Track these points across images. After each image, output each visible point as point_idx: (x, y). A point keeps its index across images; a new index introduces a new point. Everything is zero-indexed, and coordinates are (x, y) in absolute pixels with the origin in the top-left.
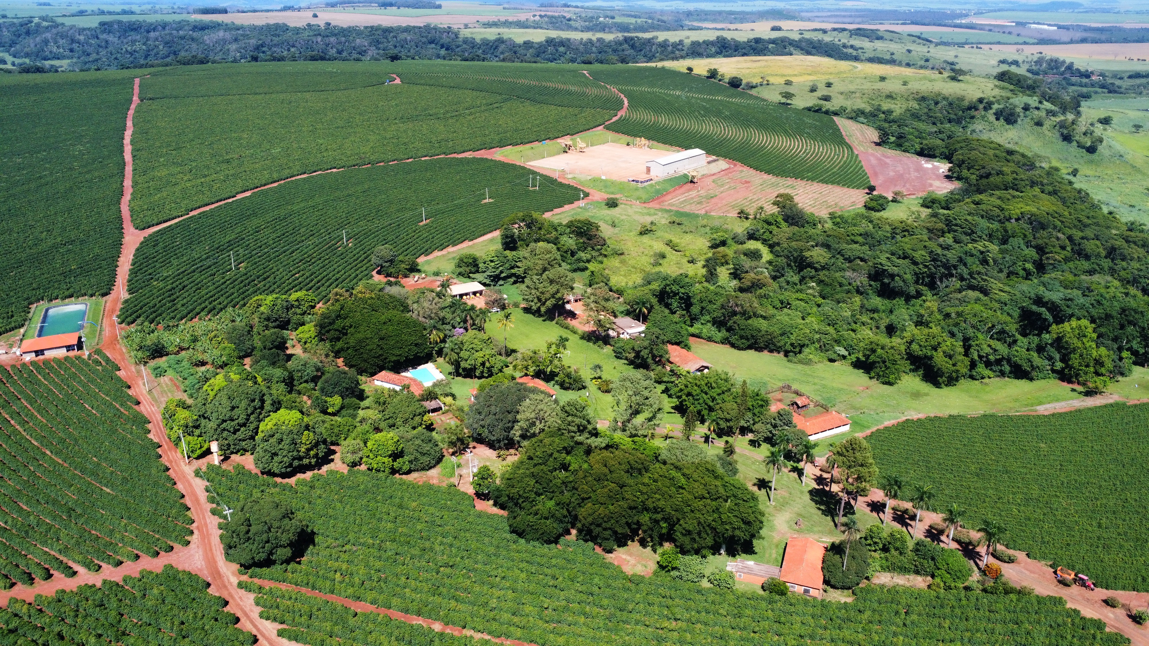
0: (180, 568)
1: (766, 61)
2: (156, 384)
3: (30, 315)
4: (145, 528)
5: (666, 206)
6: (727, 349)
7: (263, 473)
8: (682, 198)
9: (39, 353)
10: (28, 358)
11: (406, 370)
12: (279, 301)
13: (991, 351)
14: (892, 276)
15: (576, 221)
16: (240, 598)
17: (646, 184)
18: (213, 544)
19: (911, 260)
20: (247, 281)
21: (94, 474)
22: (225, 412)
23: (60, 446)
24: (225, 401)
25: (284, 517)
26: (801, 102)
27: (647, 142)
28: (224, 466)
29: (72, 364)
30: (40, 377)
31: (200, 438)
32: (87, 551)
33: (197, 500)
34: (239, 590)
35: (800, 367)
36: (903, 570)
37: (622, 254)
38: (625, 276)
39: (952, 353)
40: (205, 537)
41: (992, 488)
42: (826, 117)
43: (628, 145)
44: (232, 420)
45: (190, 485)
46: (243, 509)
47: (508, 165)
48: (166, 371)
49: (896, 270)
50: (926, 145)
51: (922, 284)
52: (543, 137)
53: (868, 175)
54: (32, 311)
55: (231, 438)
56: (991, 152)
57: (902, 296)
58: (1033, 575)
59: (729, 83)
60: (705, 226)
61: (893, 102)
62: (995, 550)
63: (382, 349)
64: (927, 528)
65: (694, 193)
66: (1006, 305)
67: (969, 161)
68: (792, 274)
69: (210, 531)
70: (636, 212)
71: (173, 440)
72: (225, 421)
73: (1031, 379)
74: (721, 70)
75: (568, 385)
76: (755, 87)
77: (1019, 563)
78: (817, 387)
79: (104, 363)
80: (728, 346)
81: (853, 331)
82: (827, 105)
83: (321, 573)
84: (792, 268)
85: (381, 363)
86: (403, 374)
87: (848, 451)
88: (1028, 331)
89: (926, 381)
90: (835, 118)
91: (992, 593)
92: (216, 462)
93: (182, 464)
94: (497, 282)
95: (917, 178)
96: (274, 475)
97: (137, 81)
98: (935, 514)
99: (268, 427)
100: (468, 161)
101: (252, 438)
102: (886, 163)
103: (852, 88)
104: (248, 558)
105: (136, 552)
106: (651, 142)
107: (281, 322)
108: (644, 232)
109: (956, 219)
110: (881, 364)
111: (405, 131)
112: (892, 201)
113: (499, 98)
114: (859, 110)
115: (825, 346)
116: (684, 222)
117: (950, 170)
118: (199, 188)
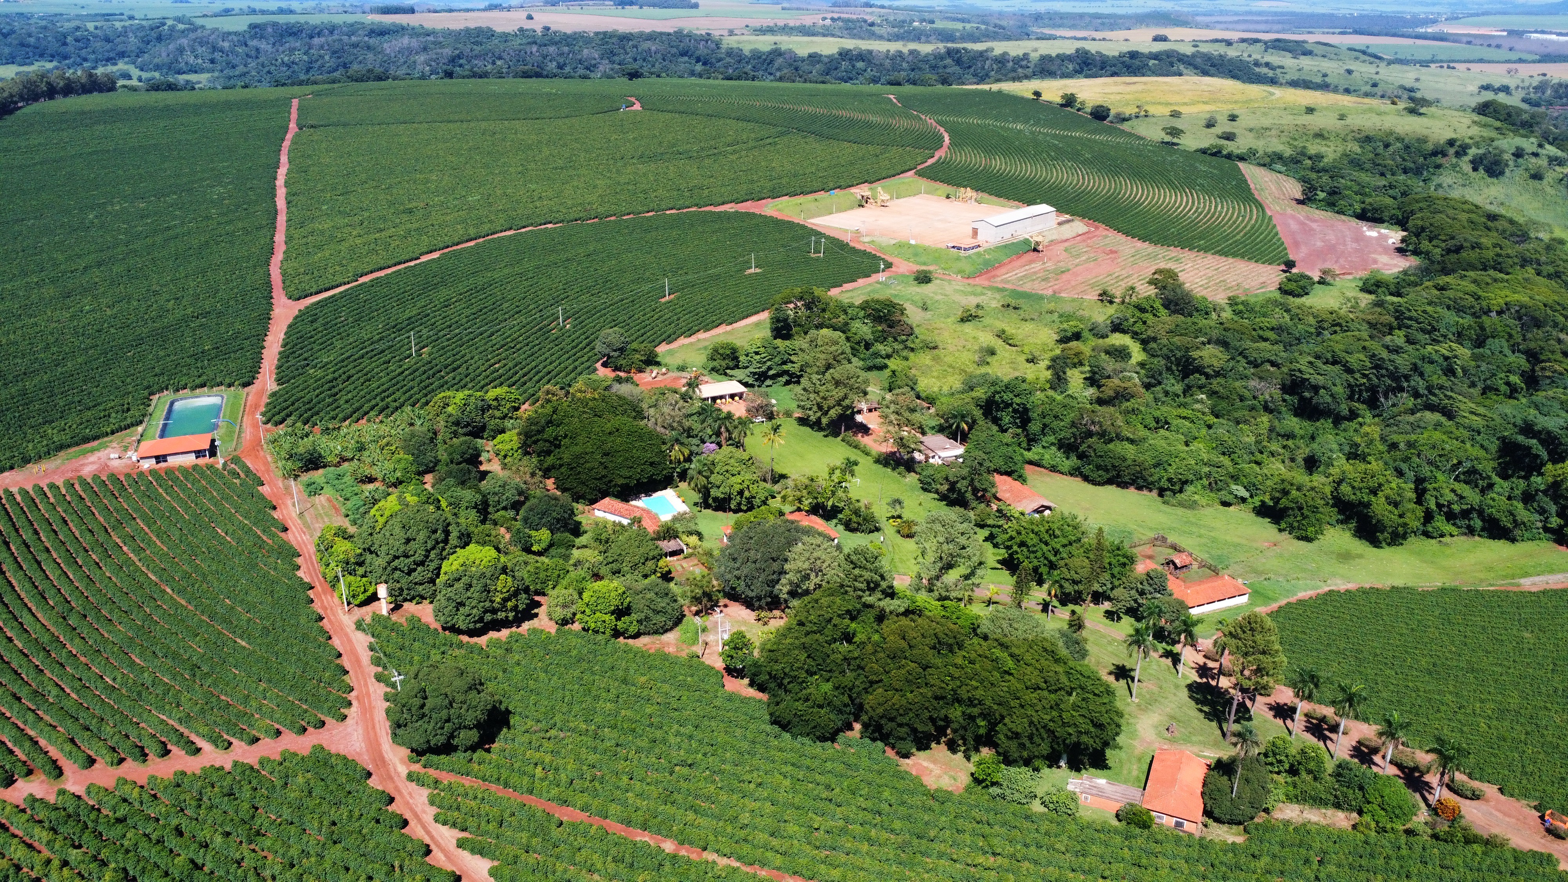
0: (333, 751)
1: (1145, 83)
2: (309, 505)
3: (151, 409)
4: (289, 695)
5: (998, 283)
6: (1077, 483)
7: (444, 629)
8: (1021, 272)
9: (160, 458)
10: (147, 465)
11: (637, 497)
12: (473, 400)
13: (1456, 499)
14: (1316, 389)
15: (873, 300)
16: (410, 794)
17: (971, 252)
18: (377, 719)
19: (1344, 366)
20: (431, 372)
21: (226, 621)
22: (397, 545)
23: (184, 583)
24: (397, 530)
25: (470, 688)
26: (1191, 142)
27: (974, 194)
28: (394, 617)
29: (202, 474)
30: (160, 490)
31: (364, 579)
32: (215, 722)
33: (358, 661)
34: (408, 783)
35: (1180, 511)
36: (1318, 801)
37: (935, 348)
38: (938, 378)
39: (1398, 499)
40: (367, 711)
41: (1451, 693)
42: (1227, 164)
43: (948, 197)
44: (407, 556)
45: (350, 641)
46: (417, 675)
47: (783, 222)
48: (322, 488)
49: (1320, 380)
50: (1370, 204)
51: (1359, 400)
52: (831, 185)
53: (1286, 245)
54: (153, 403)
55: (404, 581)
56: (1464, 217)
57: (1329, 417)
58: (1507, 819)
59: (1091, 114)
60: (1051, 312)
61: (1324, 143)
62: (1452, 780)
63: (606, 468)
64: (1354, 744)
65: (1037, 266)
66: (1479, 433)
67: (1432, 229)
68: (1173, 381)
69: (374, 703)
70: (956, 291)
71: (328, 579)
72: (398, 557)
73: (1513, 540)
74: (1081, 96)
75: (856, 525)
76: (1127, 120)
77: (1487, 801)
78: (1203, 540)
79: (242, 475)
80: (1079, 479)
81: (1258, 463)
82: (1230, 147)
83: (516, 766)
84: (1173, 373)
85: (604, 487)
86: (633, 503)
87: (1244, 632)
88: (1510, 472)
89: (1360, 538)
90: (1241, 165)
91: (1446, 841)
92: (384, 612)
93: (340, 612)
94: (763, 382)
95: (1356, 250)
96: (459, 632)
97: (296, 103)
98: (1366, 725)
99: (454, 568)
100: (727, 216)
101: (432, 581)
102: (1312, 229)
103: (1266, 122)
104: (422, 741)
105: (277, 726)
106: (981, 194)
107: (474, 427)
108: (967, 318)
109: (1410, 310)
110: (1296, 511)
111: (644, 174)
112: (1319, 283)
113: (773, 131)
114: (1275, 153)
115: (1216, 483)
116: (1023, 306)
117: (1403, 241)
118: (372, 246)
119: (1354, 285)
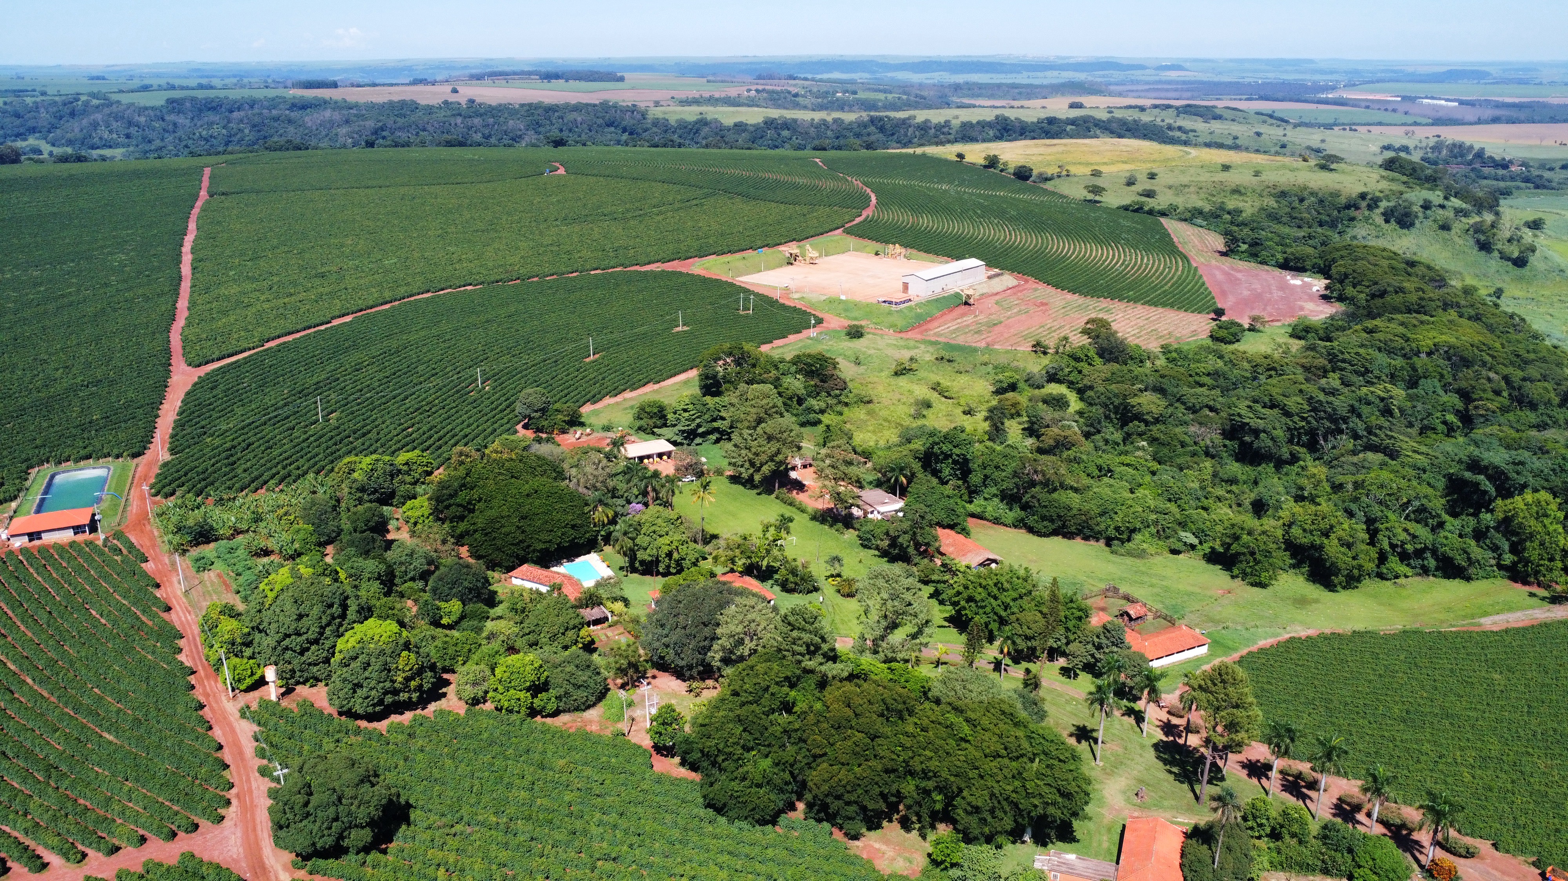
0: (206, 858)
1: (1065, 145)
2: (197, 582)
3: (27, 484)
4: (159, 795)
5: (931, 336)
6: (1021, 535)
7: (340, 714)
8: (953, 326)
9: (34, 536)
10: (17, 543)
11: (558, 563)
12: (382, 464)
13: (1409, 538)
14: (1256, 432)
15: (804, 355)
17: (902, 306)
18: (258, 820)
19: (1282, 409)
20: (338, 438)
21: (92, 713)
22: (288, 622)
23: (47, 672)
24: (289, 606)
25: (362, 781)
26: (1114, 199)
27: (903, 250)
28: (284, 703)
29: (80, 551)
30: (31, 570)
31: (251, 661)
32: (68, 831)
33: (241, 753)
35: (1129, 561)
36: (1305, 868)
37: (870, 402)
38: (874, 432)
39: (1351, 540)
40: (248, 810)
41: (1429, 741)
42: (1150, 219)
43: (877, 254)
44: (299, 634)
45: (233, 731)
46: (302, 768)
47: (711, 281)
48: (213, 563)
49: (1260, 424)
50: (1292, 254)
51: (1298, 444)
52: (759, 243)
53: (1213, 294)
54: (31, 477)
55: (296, 663)
56: (1385, 263)
57: (1271, 461)
59: (1014, 174)
60: (986, 364)
61: (1241, 198)
62: (1447, 839)
63: (523, 532)
64: (1335, 801)
65: (969, 319)
66: (1425, 471)
67: (1355, 275)
68: (1112, 429)
69: (256, 801)
70: (888, 345)
71: (212, 663)
72: (289, 636)
73: (1468, 579)
74: (1004, 158)
75: (793, 586)
76: (1050, 179)
77: (1482, 859)
78: (1155, 590)
79: (125, 551)
80: (1023, 531)
81: (1205, 509)
82: (1151, 203)
83: (415, 868)
84: (1111, 421)
85: (521, 553)
86: (554, 569)
87: (1215, 685)
88: (1459, 510)
89: (1314, 582)
90: (1163, 220)
92: (273, 698)
93: (224, 698)
94: (692, 440)
95: (1282, 298)
96: (356, 716)
97: (207, 171)
98: (1345, 781)
99: (350, 645)
100: (655, 275)
101: (327, 661)
102: (1237, 279)
103: (1185, 180)
104: (306, 843)
105: (141, 832)
106: (909, 251)
107: (382, 494)
108: (900, 372)
109: (1343, 353)
110: (1249, 557)
111: (568, 236)
112: (1249, 330)
113: (699, 192)
114: (1195, 209)
115: (1164, 531)
116: (958, 359)
117: (1327, 288)
118: (281, 311)
119: (1283, 331)
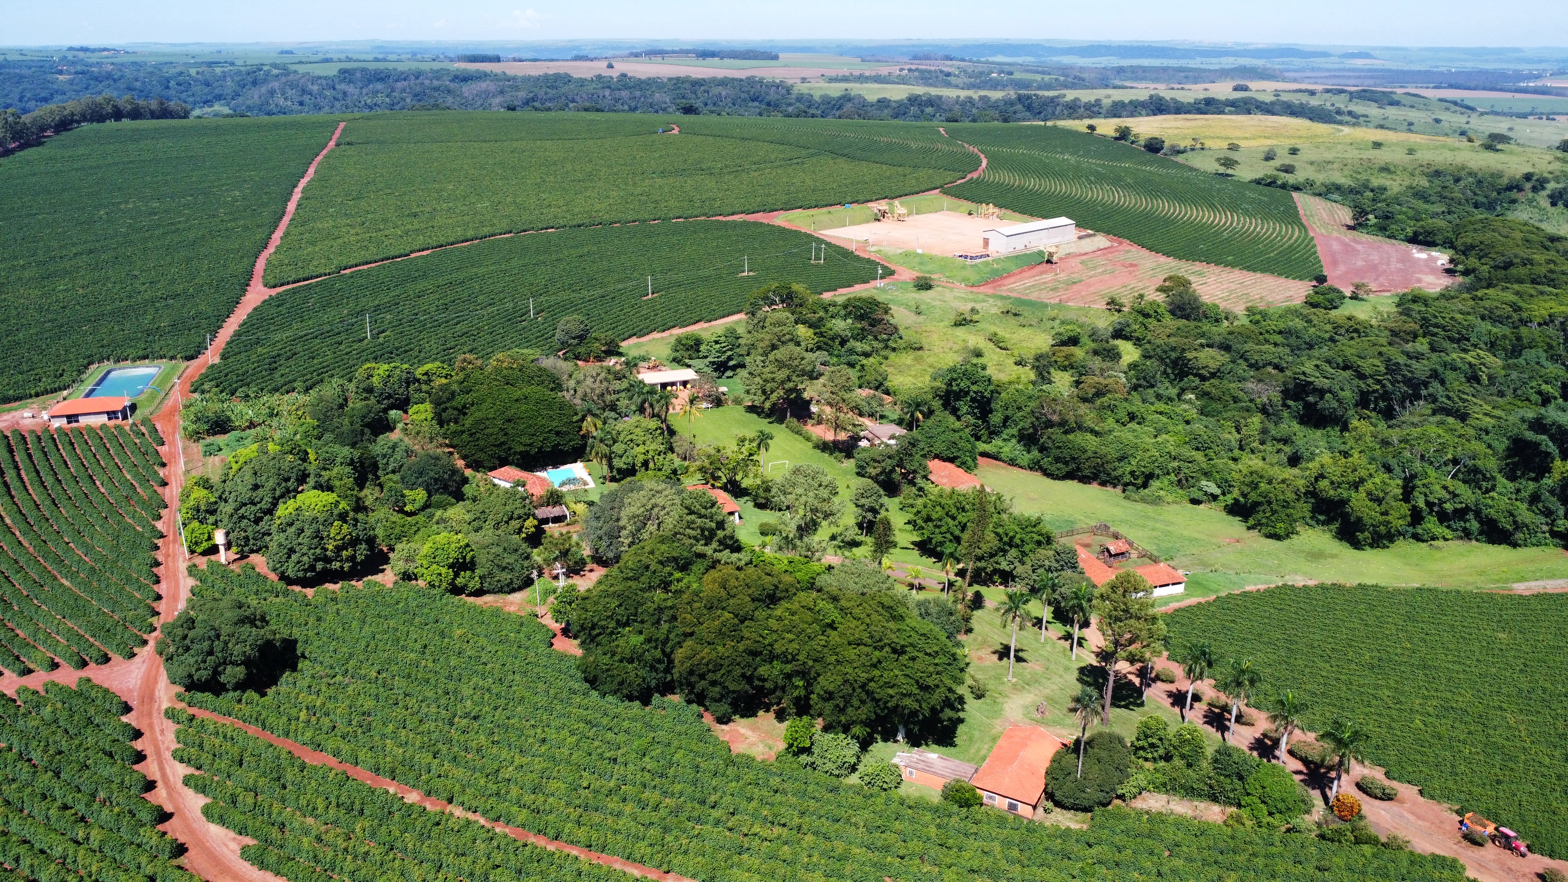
1: (1207, 120)
2: (200, 463)
3: (84, 376)
5: (1003, 291)
6: (1036, 479)
7: (279, 578)
8: (1029, 282)
9: (72, 418)
10: (56, 424)
11: (543, 467)
12: (398, 372)
13: (1448, 496)
14: (1321, 392)
15: (855, 298)
16: (162, 731)
17: (978, 261)
19: (1356, 371)
20: (379, 353)
22: (246, 492)
23: (35, 527)
24: (248, 477)
26: (1245, 173)
27: (996, 210)
28: (233, 567)
29: (109, 434)
33: (173, 603)
34: (165, 721)
35: (1140, 506)
36: (1190, 792)
37: (921, 348)
38: (915, 376)
39: (1381, 495)
42: (1279, 192)
43: (970, 214)
44: (254, 504)
45: (176, 585)
47: (790, 231)
48: (221, 450)
49: (1325, 383)
50: (1422, 227)
51: (1374, 409)
52: (849, 199)
53: (1323, 263)
54: (89, 372)
55: (251, 531)
56: (1518, 235)
57: (1337, 425)
58: (1420, 822)
59: (1145, 146)
60: (1053, 319)
61: (1389, 177)
63: (506, 434)
64: (1257, 735)
65: (1049, 277)
66: (1487, 433)
67: (1482, 247)
68: (1167, 384)
70: (955, 298)
72: (245, 505)
74: (1135, 130)
75: (763, 501)
76: (1183, 152)
77: (1401, 802)
78: (1155, 534)
79: (147, 435)
80: (1039, 474)
81: (1235, 460)
82: (1290, 179)
83: (282, 708)
84: (1168, 376)
85: (503, 454)
86: (538, 474)
88: (1519, 473)
89: (1341, 540)
90: (1295, 195)
91: (1332, 841)
92: (223, 563)
93: (179, 558)
94: (723, 373)
95: (1399, 270)
96: (293, 582)
97: (342, 125)
99: (287, 512)
100: (735, 225)
102: (1355, 250)
103: (1329, 156)
104: (194, 676)
105: (58, 660)
106: (1003, 211)
107: (396, 400)
108: (961, 322)
109: (1436, 317)
110: (1266, 506)
111: (660, 187)
112: (1351, 298)
113: (804, 152)
114: (1333, 184)
115: (1187, 480)
116: (1026, 314)
117: (1451, 261)
118: (365, 243)
119: (1390, 301)
